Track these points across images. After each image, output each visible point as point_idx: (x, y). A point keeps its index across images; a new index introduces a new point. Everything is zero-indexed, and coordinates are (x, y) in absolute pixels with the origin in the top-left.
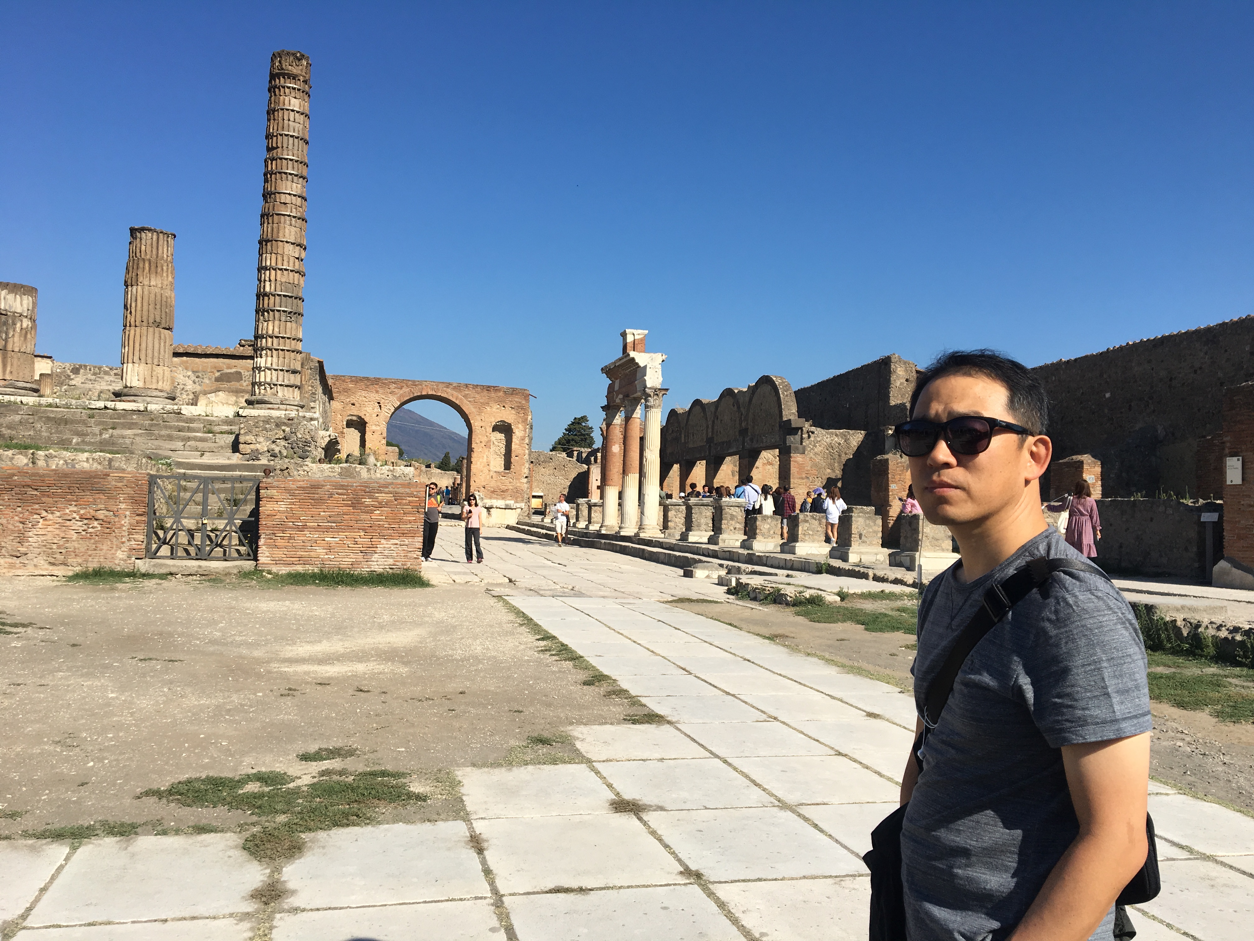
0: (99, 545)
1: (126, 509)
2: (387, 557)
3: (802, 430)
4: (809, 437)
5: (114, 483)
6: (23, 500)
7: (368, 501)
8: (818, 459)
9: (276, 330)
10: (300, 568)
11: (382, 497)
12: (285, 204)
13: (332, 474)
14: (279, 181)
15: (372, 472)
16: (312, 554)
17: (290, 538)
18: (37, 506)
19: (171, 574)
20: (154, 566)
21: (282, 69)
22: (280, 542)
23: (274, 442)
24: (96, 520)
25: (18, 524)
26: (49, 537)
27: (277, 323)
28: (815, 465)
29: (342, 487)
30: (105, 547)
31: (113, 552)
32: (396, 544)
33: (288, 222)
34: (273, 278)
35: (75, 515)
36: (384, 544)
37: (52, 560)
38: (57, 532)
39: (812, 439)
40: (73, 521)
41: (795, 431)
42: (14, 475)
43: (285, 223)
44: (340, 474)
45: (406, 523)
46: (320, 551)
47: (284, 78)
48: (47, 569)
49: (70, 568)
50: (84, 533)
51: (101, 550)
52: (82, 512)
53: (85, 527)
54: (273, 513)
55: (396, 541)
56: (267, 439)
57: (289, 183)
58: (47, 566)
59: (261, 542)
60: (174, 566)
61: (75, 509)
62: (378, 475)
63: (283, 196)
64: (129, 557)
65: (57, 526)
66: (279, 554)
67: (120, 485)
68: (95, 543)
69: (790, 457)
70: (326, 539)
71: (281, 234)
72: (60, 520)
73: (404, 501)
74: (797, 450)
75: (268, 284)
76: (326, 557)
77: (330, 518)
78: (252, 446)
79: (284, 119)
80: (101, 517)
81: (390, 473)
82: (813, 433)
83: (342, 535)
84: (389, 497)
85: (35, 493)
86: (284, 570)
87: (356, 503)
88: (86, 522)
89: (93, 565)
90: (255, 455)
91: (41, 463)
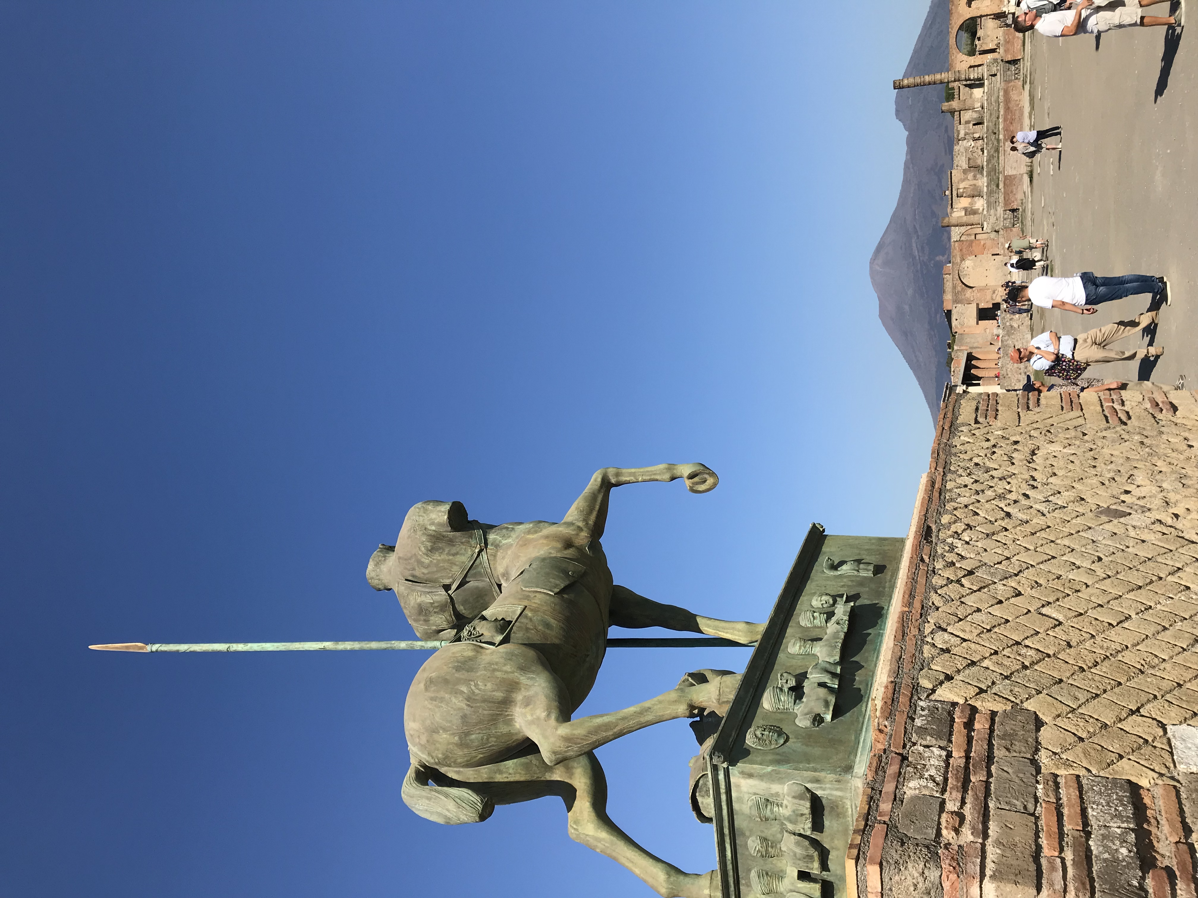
11: (1007, 37)
21: (898, 85)
25: (1013, 101)
27: (962, 75)
29: (1005, 46)
33: (936, 77)
34: (951, 78)
37: (1020, 94)
44: (1002, 47)
52: (1011, 92)
54: (1010, 58)
57: (926, 79)
59: (1016, 59)
63: (930, 80)
64: (1020, 82)
65: (1014, 96)
70: (1016, 46)
71: (939, 78)
77: (1011, 47)
79: (910, 83)
81: (1001, 37)
85: (1008, 100)
86: (1022, 53)
90: (997, 70)
91: (1002, 101)
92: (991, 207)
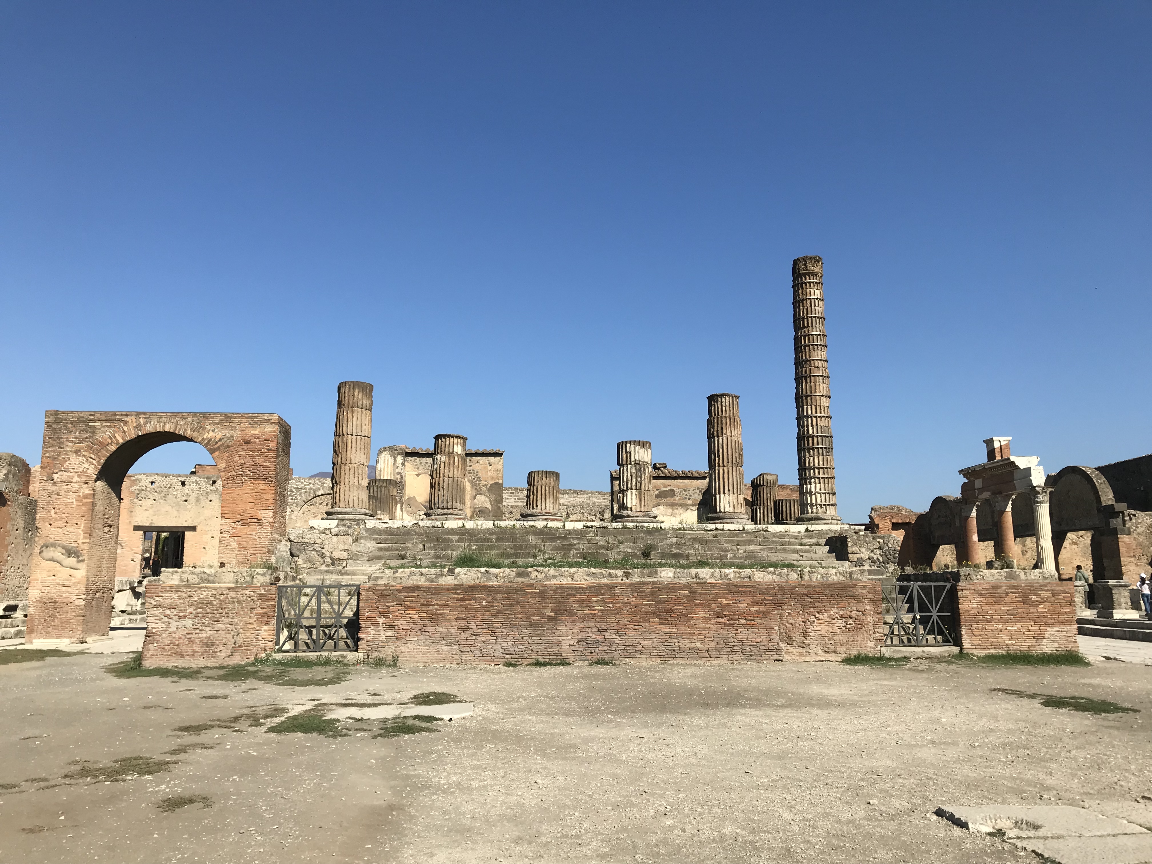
0: (856, 637)
1: (870, 610)
2: (1053, 641)
3: (1123, 514)
4: (1131, 519)
5: (860, 591)
6: (804, 606)
7: (1034, 598)
8: (1141, 539)
9: (821, 463)
10: (993, 651)
11: (1043, 594)
12: (817, 367)
13: (1000, 578)
14: (812, 350)
15: (1028, 574)
16: (1000, 640)
17: (983, 628)
18: (812, 610)
19: (905, 657)
20: (894, 652)
21: (807, 270)
22: (976, 632)
23: (872, 551)
24: (851, 618)
25: (801, 623)
26: (823, 632)
27: (821, 457)
28: (1140, 544)
29: (1014, 587)
30: (859, 639)
31: (865, 642)
32: (1058, 631)
33: (821, 381)
34: (814, 423)
35: (837, 615)
36: (1050, 631)
37: (827, 649)
38: (827, 628)
39: (1134, 521)
40: (836, 620)
41: (1115, 514)
42: (796, 587)
43: (819, 381)
44: (1006, 577)
45: (1063, 614)
46: (1005, 638)
47: (809, 276)
48: (824, 656)
49: (839, 655)
50: (844, 629)
51: (857, 641)
52: (841, 613)
53: (844, 624)
54: (968, 609)
55: (1057, 629)
56: (868, 549)
57: (819, 352)
58: (823, 654)
59: (964, 632)
60: (906, 651)
61: (837, 611)
62: (1033, 577)
63: (816, 362)
64: (876, 646)
65: (826, 624)
66: (976, 640)
67: (864, 591)
68: (853, 635)
69: (1118, 538)
70: (1008, 628)
71: (817, 390)
72: (828, 620)
73: (1060, 597)
74: (1123, 532)
75: (810, 428)
76: (1010, 642)
77: (1007, 612)
78: (858, 556)
79: (811, 305)
80: (854, 616)
81: (1040, 575)
82: (1135, 515)
83: (1019, 625)
84: (1048, 594)
85: (810, 600)
86: (982, 653)
87: (1025, 600)
88: (844, 620)
89: (854, 652)
90: (860, 562)
91: (806, 577)
92: (386, 541)
